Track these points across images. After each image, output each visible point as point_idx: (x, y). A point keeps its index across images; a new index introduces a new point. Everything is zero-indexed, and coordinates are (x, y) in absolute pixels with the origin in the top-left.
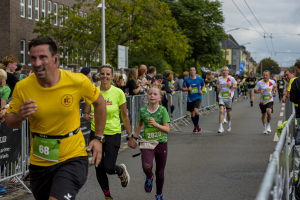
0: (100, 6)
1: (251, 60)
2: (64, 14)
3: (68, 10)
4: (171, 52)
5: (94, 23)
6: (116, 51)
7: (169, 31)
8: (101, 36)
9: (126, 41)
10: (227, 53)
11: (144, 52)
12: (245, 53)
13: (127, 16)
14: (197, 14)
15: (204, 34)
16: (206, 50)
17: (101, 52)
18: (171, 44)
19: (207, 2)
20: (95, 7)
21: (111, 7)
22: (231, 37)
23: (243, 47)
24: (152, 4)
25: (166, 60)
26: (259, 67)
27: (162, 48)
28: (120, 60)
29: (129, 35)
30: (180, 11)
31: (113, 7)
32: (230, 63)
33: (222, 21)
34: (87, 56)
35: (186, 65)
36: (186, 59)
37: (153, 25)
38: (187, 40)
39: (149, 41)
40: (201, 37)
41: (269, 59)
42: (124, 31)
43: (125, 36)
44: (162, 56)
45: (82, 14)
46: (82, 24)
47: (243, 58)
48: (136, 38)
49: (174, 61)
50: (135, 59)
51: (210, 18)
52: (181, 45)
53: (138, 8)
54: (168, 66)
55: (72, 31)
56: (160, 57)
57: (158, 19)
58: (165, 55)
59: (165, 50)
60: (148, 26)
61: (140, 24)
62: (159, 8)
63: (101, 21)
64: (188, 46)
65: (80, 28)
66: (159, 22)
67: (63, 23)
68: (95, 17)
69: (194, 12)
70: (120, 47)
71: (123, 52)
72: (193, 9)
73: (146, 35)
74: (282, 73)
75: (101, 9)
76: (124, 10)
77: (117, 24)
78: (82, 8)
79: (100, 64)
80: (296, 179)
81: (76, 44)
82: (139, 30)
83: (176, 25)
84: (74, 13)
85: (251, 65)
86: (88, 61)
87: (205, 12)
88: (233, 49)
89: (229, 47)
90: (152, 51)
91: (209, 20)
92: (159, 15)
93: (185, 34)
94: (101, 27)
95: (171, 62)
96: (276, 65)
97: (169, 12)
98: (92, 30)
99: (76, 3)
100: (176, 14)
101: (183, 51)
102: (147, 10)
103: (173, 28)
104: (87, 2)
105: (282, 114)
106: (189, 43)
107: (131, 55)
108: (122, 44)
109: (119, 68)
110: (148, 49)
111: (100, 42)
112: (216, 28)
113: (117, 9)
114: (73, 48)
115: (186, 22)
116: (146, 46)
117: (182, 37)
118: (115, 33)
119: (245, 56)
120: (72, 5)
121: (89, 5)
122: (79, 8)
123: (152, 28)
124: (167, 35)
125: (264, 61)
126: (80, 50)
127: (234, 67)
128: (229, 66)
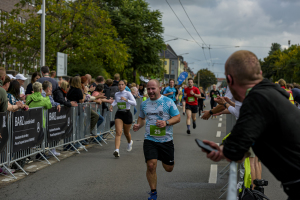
0: (40, 12)
1: (189, 70)
2: (3, 19)
3: (6, 15)
4: (110, 60)
5: (33, 29)
6: (56, 58)
7: (109, 39)
8: (40, 43)
9: (65, 48)
10: (165, 63)
11: (84, 60)
12: (183, 63)
13: (67, 23)
14: (137, 23)
15: (144, 43)
16: (146, 59)
17: (39, 58)
18: (111, 53)
19: (147, 12)
20: (34, 13)
21: (51, 14)
22: (169, 47)
23: (181, 58)
24: (92, 12)
25: (105, 68)
26: (197, 78)
27: (102, 56)
28: (59, 67)
29: (69, 43)
30: (119, 19)
31: (53, 14)
32: (168, 73)
33: (162, 31)
35: (125, 74)
36: (126, 67)
37: (92, 33)
38: (126, 49)
39: (89, 48)
40: (141, 45)
41: (206, 70)
42: (63, 38)
43: (64, 43)
44: (101, 64)
45: (21, 20)
46: (20, 30)
47: (181, 69)
48: (75, 45)
49: (113, 70)
50: (75, 67)
51: (149, 27)
52: (121, 54)
53: (79, 15)
54: (107, 75)
55: (11, 37)
56: (99, 66)
57: (98, 27)
58: (105, 64)
59: (105, 58)
60: (87, 34)
61: (80, 31)
62: (99, 15)
63: (40, 28)
64: (128, 55)
65: (18, 34)
66: (99, 30)
67: (1, 29)
68: (35, 23)
69: (134, 21)
70: (59, 54)
71: (62, 59)
72: (132, 17)
73: (86, 42)
74: (219, 84)
75: (41, 15)
76: (64, 17)
77: (57, 31)
78: (21, 13)
80: (240, 190)
81: (14, 50)
82: (79, 38)
83: (116, 34)
84: (12, 18)
85: (189, 75)
86: (27, 67)
87: (147, 21)
88: (171, 59)
89: (167, 57)
91: (148, 29)
92: (99, 23)
93: (125, 42)
94: (40, 33)
95: (111, 71)
96: (213, 76)
97: (109, 20)
98: (31, 36)
99: (15, 8)
100: (116, 22)
101: (123, 59)
102: (87, 18)
103: (113, 37)
104: (26, 7)
105: (220, 125)
106: (129, 52)
107: (70, 62)
108: (61, 51)
109: (59, 75)
110: (88, 57)
111: (39, 49)
113: (56, 16)
114: (10, 53)
115: (126, 31)
116: (85, 54)
117: (122, 45)
118: (54, 39)
119: (183, 66)
120: (11, 10)
121: (29, 11)
122: (18, 13)
123: (92, 36)
124: (107, 44)
125: (201, 72)
126: (18, 56)
127: (172, 77)
128: (167, 76)
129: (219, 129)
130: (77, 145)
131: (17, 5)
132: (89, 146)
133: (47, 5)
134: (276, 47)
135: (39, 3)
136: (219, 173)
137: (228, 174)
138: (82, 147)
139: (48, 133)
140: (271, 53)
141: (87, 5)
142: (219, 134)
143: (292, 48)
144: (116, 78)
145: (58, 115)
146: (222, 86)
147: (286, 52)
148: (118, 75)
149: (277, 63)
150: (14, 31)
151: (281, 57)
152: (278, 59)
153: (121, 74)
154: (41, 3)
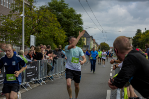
0: (22, 15)
2: (3, 19)
4: (57, 39)
5: (18, 24)
6: (30, 38)
7: (56, 28)
8: (22, 30)
9: (34, 33)
10: (84, 40)
11: (44, 39)
12: (93, 39)
13: (35, 21)
15: (74, 30)
17: (21, 38)
18: (57, 35)
19: (75, 15)
20: (19, 16)
22: (86, 32)
23: (92, 37)
24: (48, 15)
25: (55, 43)
26: (100, 47)
29: (36, 30)
30: (62, 19)
31: (28, 16)
32: (85, 45)
33: (82, 24)
34: (15, 40)
36: (65, 42)
37: (48, 25)
38: (65, 33)
39: (46, 33)
40: (72, 31)
41: (104, 43)
42: (33, 28)
43: (34, 30)
45: (13, 19)
46: (12, 24)
47: (92, 42)
48: (39, 32)
49: (58, 43)
50: (39, 42)
51: (76, 22)
52: (62, 35)
53: (41, 17)
54: (55, 46)
55: (7, 28)
56: (51, 41)
57: (50, 22)
58: (54, 40)
59: (54, 38)
60: (45, 26)
61: (42, 24)
62: (51, 17)
63: (22, 23)
64: (65, 36)
65: (11, 26)
66: (51, 24)
67: (3, 24)
68: (19, 21)
69: (69, 19)
70: (31, 36)
71: (33, 38)
72: (68, 18)
75: (22, 17)
76: (34, 18)
77: (30, 24)
78: (13, 16)
79: (21, 44)
81: (9, 34)
82: (41, 28)
83: (60, 25)
84: (8, 18)
85: (95, 45)
86: (15, 43)
87: (74, 19)
88: (87, 38)
89: (85, 37)
90: (48, 38)
92: (51, 20)
93: (64, 30)
94: (22, 26)
95: (57, 44)
96: (108, 46)
97: (56, 19)
98: (17, 27)
99: (10, 13)
100: (60, 20)
101: (63, 38)
102: (45, 18)
103: (58, 27)
104: (15, 13)
105: (111, 70)
106: (66, 35)
107: (37, 40)
108: (32, 34)
110: (46, 37)
111: (21, 33)
112: (79, 27)
113: (30, 17)
114: (7, 36)
115: (65, 24)
116: (44, 35)
117: (63, 31)
118: (29, 28)
119: (93, 41)
120: (8, 14)
121: (16, 15)
122: (11, 16)
123: (48, 27)
124: (55, 30)
125: (102, 44)
126: (11, 37)
127: (88, 46)
128: (85, 46)
129: (111, 72)
130: (41, 81)
131: (11, 12)
132: (47, 81)
133: (25, 12)
134: (139, 31)
135: (21, 11)
136: (112, 94)
137: (116, 95)
138: (43, 82)
139: (26, 75)
140: (136, 34)
141: (45, 12)
142: (111, 75)
143: (147, 32)
144: (60, 47)
145: (31, 66)
146: (112, 51)
147: (144, 33)
148: (60, 46)
149: (140, 40)
150: (9, 25)
151: (142, 36)
152: (140, 37)
153: (62, 45)
154: (22, 11)
